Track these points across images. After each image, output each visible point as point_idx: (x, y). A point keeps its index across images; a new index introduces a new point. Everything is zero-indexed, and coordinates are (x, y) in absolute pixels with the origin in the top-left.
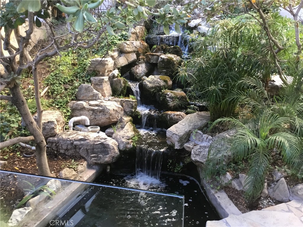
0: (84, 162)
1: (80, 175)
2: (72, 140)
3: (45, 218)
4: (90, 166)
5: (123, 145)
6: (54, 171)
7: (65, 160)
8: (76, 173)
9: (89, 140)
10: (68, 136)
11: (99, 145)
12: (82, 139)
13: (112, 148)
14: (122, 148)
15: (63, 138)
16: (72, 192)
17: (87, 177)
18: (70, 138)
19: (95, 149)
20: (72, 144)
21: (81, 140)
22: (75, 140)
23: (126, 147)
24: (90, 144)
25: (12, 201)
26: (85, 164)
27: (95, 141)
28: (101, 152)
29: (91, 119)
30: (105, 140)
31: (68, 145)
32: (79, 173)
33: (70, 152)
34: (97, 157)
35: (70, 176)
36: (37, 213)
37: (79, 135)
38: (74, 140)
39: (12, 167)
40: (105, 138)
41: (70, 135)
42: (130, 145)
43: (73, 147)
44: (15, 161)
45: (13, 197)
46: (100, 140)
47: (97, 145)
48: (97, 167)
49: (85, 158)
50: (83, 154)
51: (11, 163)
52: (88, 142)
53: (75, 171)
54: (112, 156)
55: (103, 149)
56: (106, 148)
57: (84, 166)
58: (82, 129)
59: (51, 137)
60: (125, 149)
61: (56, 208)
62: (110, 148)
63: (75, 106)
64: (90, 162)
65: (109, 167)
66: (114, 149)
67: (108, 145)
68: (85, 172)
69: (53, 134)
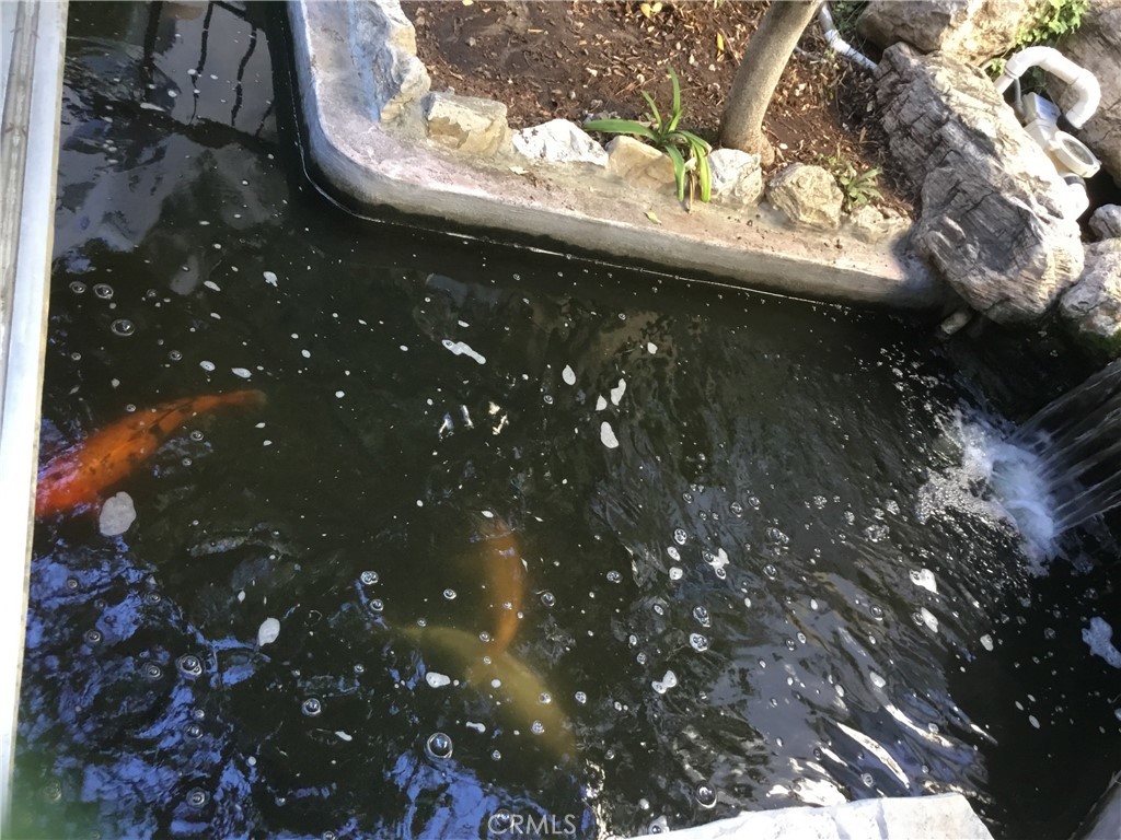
0: (902, 215)
1: (841, 238)
2: (951, 112)
3: (607, 225)
4: (904, 248)
5: (1090, 295)
6: (790, 148)
7: (863, 157)
8: (836, 220)
9: (998, 160)
10: (957, 88)
11: (1009, 214)
12: (983, 136)
13: (1037, 263)
14: (1076, 303)
15: (934, 76)
16: (759, 250)
17: (852, 263)
18: (953, 99)
19: (982, 210)
20: (939, 123)
21: (978, 137)
22: (960, 120)
23: (1088, 316)
24: (985, 177)
25: (600, 102)
26: (899, 223)
27: (1012, 187)
28: (989, 243)
29: (1109, 115)
30: (1048, 217)
31: (922, 115)
32: (847, 227)
33: (906, 149)
34: (960, 242)
35: (809, 204)
36: (610, 193)
37: (991, 117)
38: (959, 116)
39: (716, 28)
40: (1058, 209)
41: (968, 89)
42: (1111, 320)
43: (931, 138)
44: (742, 22)
45: (618, 97)
46: (1033, 199)
47: (1004, 202)
48: (921, 274)
49: (921, 209)
50: (931, 191)
51: (729, 16)
52: (985, 166)
53: (843, 208)
54: (1007, 292)
55: (1005, 237)
56: (1020, 244)
57: (886, 228)
58: (1038, 121)
59: (911, 45)
60: (1080, 320)
61: (666, 238)
62: (1028, 258)
63: (1111, 18)
64: (919, 237)
65: (959, 320)
66: (1039, 274)
67: (1037, 240)
68: (871, 247)
69: (926, 42)
